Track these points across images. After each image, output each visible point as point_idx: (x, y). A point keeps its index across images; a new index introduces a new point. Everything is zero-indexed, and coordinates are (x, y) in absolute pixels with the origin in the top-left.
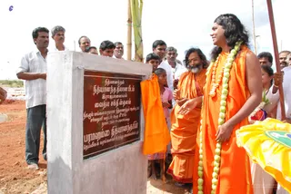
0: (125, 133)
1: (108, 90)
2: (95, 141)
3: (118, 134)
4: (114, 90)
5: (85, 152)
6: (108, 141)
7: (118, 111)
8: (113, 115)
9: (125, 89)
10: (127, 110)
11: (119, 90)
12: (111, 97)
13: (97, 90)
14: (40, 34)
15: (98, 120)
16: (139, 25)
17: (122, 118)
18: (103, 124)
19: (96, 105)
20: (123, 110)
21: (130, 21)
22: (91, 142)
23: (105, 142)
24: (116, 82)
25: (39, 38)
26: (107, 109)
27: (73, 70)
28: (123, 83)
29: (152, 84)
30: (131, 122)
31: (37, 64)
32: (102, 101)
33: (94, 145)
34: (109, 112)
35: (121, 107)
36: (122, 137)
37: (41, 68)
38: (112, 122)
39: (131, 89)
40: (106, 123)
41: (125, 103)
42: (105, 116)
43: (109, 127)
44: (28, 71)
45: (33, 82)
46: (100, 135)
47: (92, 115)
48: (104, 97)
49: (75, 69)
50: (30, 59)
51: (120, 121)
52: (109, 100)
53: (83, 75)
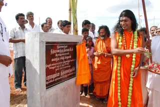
0: (68, 73)
1: (58, 51)
2: (52, 79)
3: (64, 75)
4: (62, 51)
5: (47, 85)
6: (59, 79)
7: (64, 62)
8: (62, 64)
9: (68, 50)
10: (69, 61)
11: (65, 51)
12: (60, 55)
13: (53, 52)
14: (20, 17)
15: (53, 68)
16: (75, 12)
17: (66, 66)
18: (56, 70)
19: (53, 60)
20: (67, 61)
21: (70, 10)
22: (50, 80)
23: (57, 79)
24: (63, 47)
25: (19, 19)
26: (58, 61)
27: (40, 43)
28: (67, 46)
29: (83, 46)
30: (71, 68)
31: (19, 34)
32: (56, 57)
33: (51, 81)
34: (60, 63)
35: (65, 60)
36: (66, 76)
37: (22, 36)
38: (61, 68)
39: (71, 50)
40: (58, 69)
41: (68, 57)
42: (57, 65)
43: (59, 71)
44: (14, 38)
45: (17, 44)
46: (54, 76)
47: (50, 65)
48: (56, 55)
49: (41, 42)
50: (15, 31)
51: (65, 67)
52: (59, 57)
53: (45, 44)
